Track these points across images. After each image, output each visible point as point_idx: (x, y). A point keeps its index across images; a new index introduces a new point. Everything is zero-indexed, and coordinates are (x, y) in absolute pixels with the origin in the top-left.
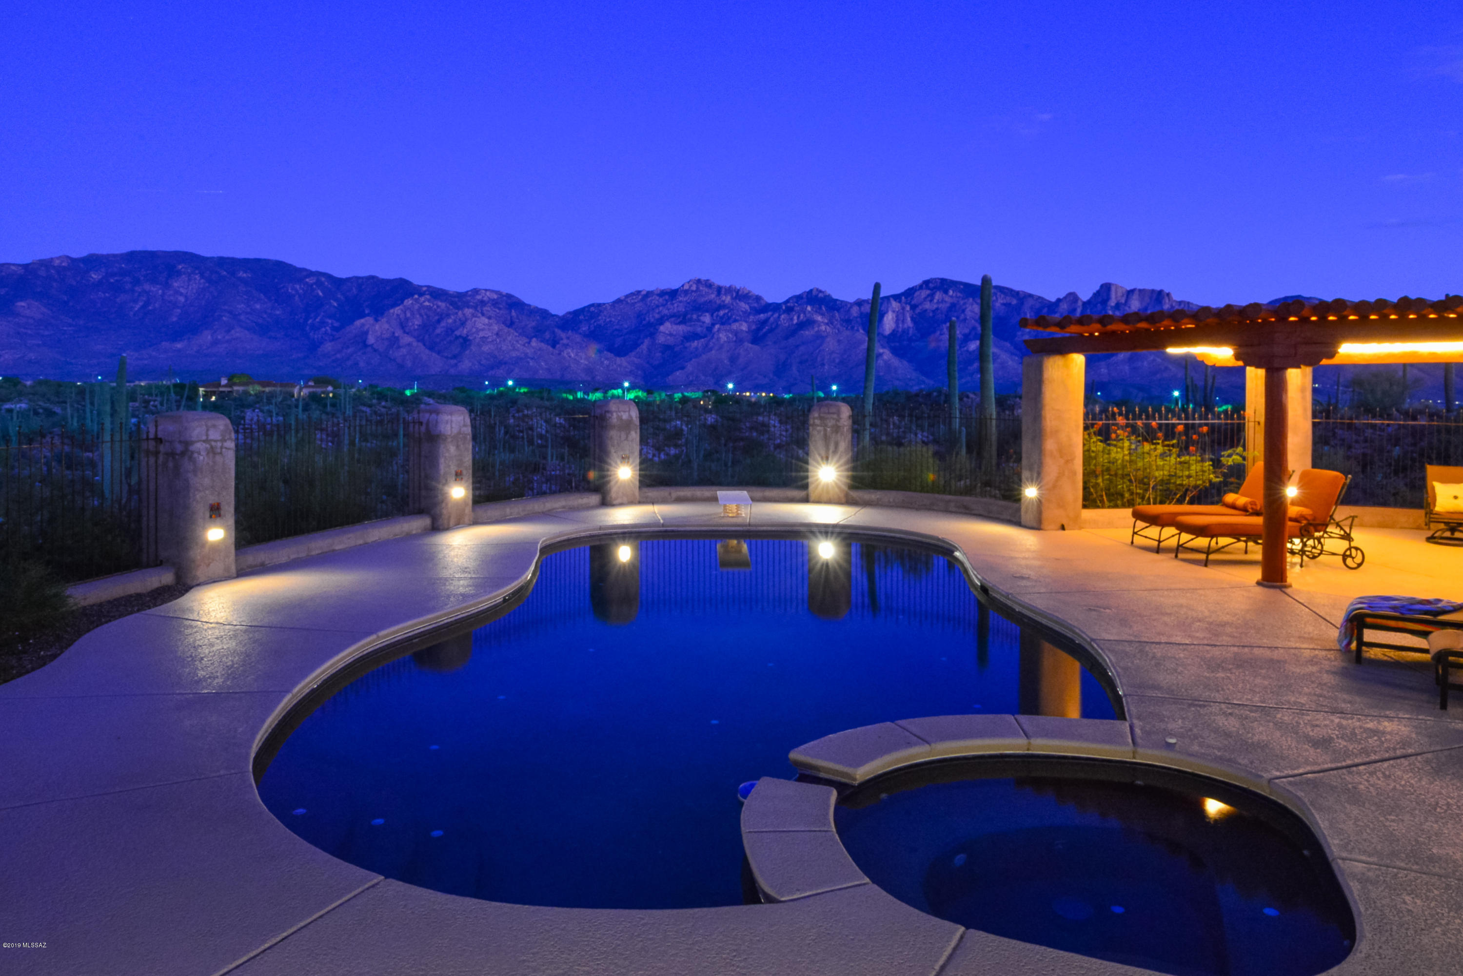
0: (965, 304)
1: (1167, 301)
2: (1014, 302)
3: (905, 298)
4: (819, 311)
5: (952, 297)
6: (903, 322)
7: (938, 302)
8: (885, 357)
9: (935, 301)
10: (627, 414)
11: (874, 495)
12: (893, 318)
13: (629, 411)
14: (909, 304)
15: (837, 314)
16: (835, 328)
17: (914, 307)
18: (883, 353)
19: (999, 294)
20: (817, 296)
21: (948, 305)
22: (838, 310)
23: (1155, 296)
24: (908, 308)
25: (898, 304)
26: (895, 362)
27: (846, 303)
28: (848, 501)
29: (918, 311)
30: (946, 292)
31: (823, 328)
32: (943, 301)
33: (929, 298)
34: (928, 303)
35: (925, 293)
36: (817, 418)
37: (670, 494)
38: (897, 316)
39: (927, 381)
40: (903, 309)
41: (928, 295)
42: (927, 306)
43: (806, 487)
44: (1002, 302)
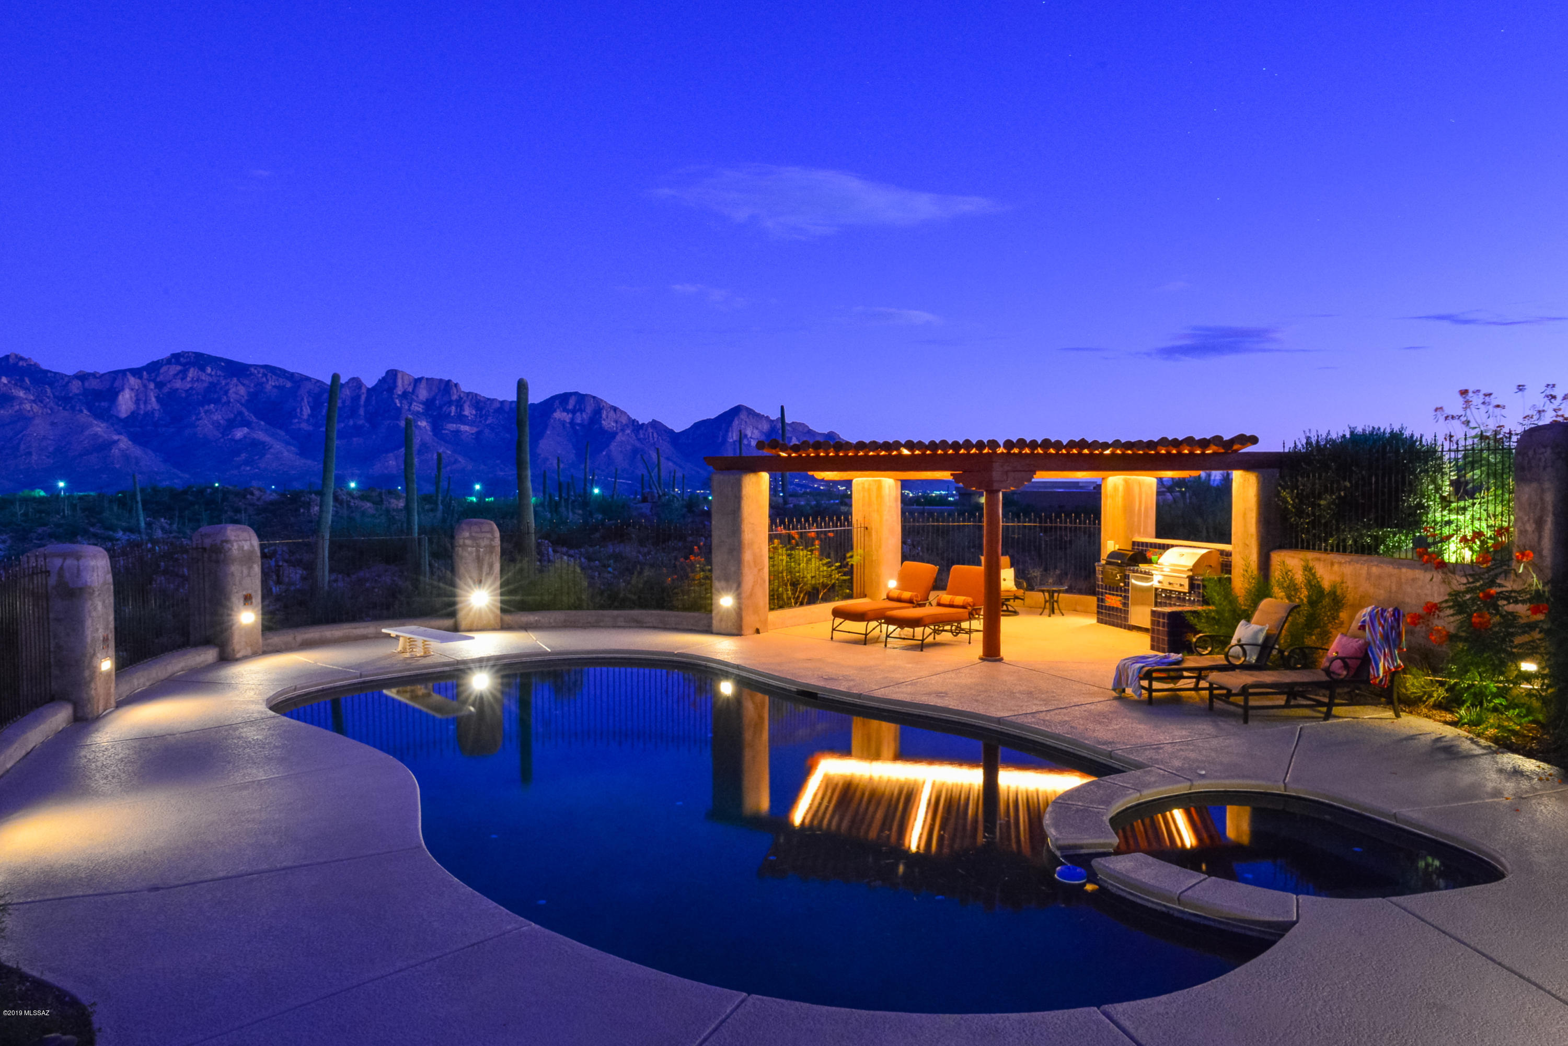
0: (227, 384)
1: (455, 392)
2: (289, 385)
3: (148, 373)
4: (20, 384)
5: (210, 375)
6: (145, 403)
7: (192, 381)
8: (122, 445)
9: (189, 379)
10: (248, 543)
11: (532, 618)
12: (131, 397)
13: (250, 540)
14: (154, 381)
15: (49, 390)
16: (45, 406)
17: (160, 385)
18: (118, 440)
19: (270, 374)
20: (16, 364)
21: (206, 385)
22: (51, 384)
23: (442, 387)
24: (152, 386)
25: (138, 381)
26: (137, 451)
27: (63, 376)
28: (504, 627)
29: (166, 390)
30: (203, 369)
31: (27, 406)
32: (199, 380)
33: (181, 375)
34: (180, 381)
35: (175, 369)
36: (467, 538)
37: (295, 638)
38: (137, 395)
39: (181, 475)
40: (145, 386)
41: (180, 371)
42: (178, 384)
43: (453, 614)
44: (273, 384)
